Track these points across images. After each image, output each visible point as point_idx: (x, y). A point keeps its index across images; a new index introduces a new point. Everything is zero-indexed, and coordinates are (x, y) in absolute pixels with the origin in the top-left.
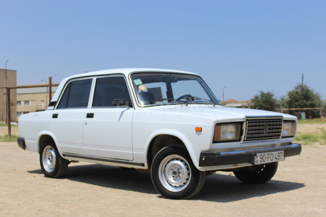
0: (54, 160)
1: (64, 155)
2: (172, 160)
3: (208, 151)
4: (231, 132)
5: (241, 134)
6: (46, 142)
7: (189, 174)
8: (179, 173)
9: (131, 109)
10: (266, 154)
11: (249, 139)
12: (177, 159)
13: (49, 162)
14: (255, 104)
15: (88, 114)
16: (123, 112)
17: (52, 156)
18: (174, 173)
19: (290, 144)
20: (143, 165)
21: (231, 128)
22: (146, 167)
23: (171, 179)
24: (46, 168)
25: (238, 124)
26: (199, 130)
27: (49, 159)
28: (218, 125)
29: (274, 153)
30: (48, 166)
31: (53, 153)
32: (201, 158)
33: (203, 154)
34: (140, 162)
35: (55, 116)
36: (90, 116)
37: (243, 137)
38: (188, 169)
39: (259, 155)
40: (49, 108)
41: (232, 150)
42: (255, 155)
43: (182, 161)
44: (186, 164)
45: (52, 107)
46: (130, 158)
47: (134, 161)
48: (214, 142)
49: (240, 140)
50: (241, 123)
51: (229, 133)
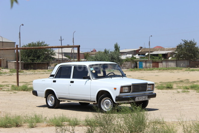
0: (54, 100)
1: (59, 98)
2: (106, 99)
3: (118, 96)
4: (127, 90)
5: (131, 90)
6: (49, 93)
7: (112, 105)
8: (109, 104)
9: (90, 80)
10: (140, 97)
11: (133, 92)
12: (108, 99)
13: (50, 102)
14: (179, 52)
15: (71, 81)
16: (87, 81)
17: (52, 99)
18: (107, 104)
19: (152, 93)
20: (95, 101)
21: (127, 88)
22: (96, 102)
23: (106, 107)
24: (49, 104)
25: (129, 87)
26: (115, 89)
27: (51, 100)
28: (122, 87)
29: (143, 97)
30: (50, 103)
31: (53, 98)
32: (116, 99)
33: (117, 97)
34: (93, 100)
35: (54, 81)
36: (72, 82)
37: (131, 91)
38: (112, 103)
39: (137, 97)
40: (50, 77)
41: (127, 96)
42: (136, 97)
43: (109, 100)
44: (111, 101)
45: (53, 77)
46: (90, 99)
47: (91, 100)
48: (120, 93)
49: (130, 92)
50: (130, 86)
51: (126, 90)
